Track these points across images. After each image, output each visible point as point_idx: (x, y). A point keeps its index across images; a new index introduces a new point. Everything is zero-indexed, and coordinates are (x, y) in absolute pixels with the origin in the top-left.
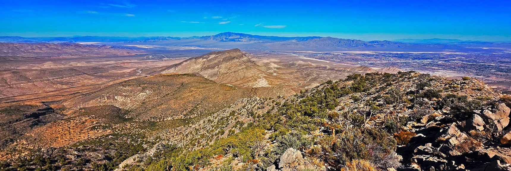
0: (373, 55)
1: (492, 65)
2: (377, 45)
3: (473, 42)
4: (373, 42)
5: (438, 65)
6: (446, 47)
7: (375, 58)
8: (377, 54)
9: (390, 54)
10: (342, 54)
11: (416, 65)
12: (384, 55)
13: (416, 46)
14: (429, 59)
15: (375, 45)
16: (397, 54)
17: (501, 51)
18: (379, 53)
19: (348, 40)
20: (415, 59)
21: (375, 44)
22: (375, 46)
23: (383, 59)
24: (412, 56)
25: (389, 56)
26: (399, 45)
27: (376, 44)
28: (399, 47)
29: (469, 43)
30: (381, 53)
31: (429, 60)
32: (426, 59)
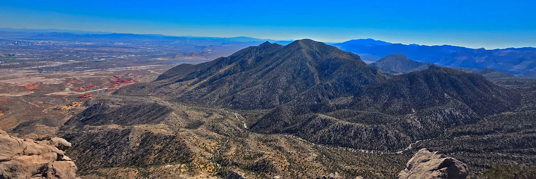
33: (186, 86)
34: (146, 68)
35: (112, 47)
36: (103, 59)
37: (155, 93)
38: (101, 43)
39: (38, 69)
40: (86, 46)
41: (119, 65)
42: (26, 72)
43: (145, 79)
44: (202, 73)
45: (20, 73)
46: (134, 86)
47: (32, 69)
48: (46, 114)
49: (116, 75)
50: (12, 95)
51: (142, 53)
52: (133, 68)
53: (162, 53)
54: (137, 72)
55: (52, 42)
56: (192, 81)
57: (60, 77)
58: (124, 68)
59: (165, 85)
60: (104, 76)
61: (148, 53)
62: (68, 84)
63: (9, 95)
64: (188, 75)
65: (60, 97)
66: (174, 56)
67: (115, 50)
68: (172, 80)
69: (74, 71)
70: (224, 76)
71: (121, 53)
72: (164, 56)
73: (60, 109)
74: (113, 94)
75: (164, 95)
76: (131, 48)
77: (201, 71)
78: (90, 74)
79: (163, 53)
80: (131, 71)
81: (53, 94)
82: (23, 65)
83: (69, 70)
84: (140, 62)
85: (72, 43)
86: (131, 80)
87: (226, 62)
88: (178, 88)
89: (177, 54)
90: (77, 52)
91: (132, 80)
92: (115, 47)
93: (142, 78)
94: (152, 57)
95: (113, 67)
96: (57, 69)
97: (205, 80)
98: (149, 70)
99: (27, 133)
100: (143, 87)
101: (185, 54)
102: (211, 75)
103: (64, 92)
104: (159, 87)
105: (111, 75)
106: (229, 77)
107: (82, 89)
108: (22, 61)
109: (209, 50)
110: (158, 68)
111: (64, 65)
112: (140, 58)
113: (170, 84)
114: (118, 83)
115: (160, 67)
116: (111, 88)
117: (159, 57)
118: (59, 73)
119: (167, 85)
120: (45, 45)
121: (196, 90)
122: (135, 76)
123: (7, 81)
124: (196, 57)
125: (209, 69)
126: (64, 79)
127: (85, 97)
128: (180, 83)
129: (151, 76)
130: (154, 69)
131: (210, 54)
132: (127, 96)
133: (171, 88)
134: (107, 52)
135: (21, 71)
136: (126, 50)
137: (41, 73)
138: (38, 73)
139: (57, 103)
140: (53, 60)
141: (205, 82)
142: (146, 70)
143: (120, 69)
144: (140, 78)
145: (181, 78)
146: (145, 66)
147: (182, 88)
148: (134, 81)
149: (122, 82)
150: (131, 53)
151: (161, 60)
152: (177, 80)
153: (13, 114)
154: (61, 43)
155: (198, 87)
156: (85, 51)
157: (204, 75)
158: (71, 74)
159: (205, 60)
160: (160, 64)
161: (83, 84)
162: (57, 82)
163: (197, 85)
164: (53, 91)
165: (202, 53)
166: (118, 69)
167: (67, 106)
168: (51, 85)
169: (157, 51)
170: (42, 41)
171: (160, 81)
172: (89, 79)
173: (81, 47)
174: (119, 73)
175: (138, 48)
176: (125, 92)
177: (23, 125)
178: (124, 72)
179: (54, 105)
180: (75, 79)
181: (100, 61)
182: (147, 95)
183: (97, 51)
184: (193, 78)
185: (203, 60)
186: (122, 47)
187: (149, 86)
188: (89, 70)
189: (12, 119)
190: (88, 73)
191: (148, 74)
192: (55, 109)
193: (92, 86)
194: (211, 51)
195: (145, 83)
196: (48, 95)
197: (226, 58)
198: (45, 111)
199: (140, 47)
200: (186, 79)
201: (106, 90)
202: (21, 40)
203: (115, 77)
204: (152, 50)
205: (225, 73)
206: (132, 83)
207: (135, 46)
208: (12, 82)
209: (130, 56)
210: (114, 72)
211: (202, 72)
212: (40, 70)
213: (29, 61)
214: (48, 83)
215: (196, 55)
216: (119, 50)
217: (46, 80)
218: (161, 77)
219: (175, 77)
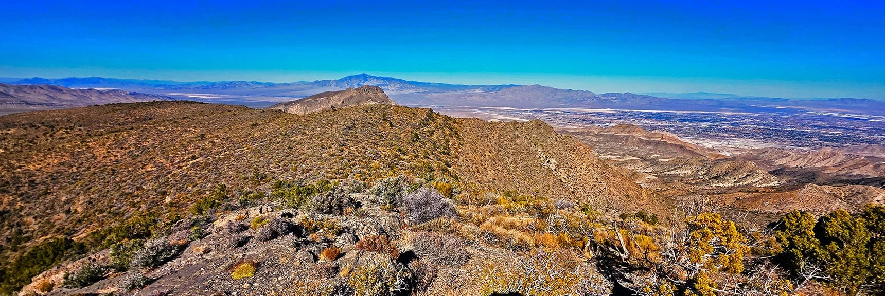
0: (614, 114)
1: (807, 132)
4: (609, 95)
5: (726, 131)
6: (721, 105)
8: (619, 113)
10: (563, 113)
11: (689, 130)
12: (632, 115)
13: (677, 103)
14: (705, 121)
15: (612, 99)
17: (804, 111)
18: (622, 112)
19: (570, 91)
20: (682, 121)
22: (613, 101)
23: (633, 121)
24: (676, 117)
26: (650, 101)
27: (615, 98)
28: (651, 103)
30: (626, 112)
31: (706, 123)
32: (701, 121)
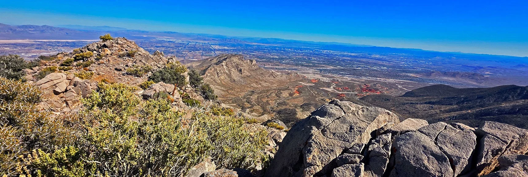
0: (33, 45)
2: (33, 31)
3: (136, 31)
4: (26, 27)
7: (36, 48)
8: (38, 43)
9: (58, 42)
12: (51, 45)
16: (68, 42)
21: (30, 29)
22: (31, 32)
23: (50, 50)
25: (58, 46)
26: (66, 32)
27: (32, 29)
28: (67, 34)
29: (133, 31)
30: (44, 42)
33: (438, 111)
34: (395, 82)
35: (369, 58)
36: (360, 68)
37: (398, 109)
38: (362, 54)
39: (320, 70)
40: (351, 56)
41: (371, 75)
42: (314, 70)
43: (390, 93)
44: (466, 100)
45: (311, 71)
46: (379, 96)
47: (317, 69)
48: (317, 101)
49: (367, 83)
50: (305, 84)
51: (393, 67)
52: (383, 80)
53: (415, 69)
54: (385, 84)
55: (331, 51)
56: (448, 108)
57: (330, 77)
58: (375, 78)
59: (411, 103)
60: (357, 83)
61: (400, 67)
62: (333, 84)
63: (304, 84)
64: (444, 98)
65: (327, 91)
66: (430, 74)
67: (371, 61)
68: (421, 101)
69: (338, 75)
70: (509, 113)
71: (375, 64)
72: (417, 73)
73: (325, 100)
74: (360, 99)
75: (407, 114)
76: (386, 61)
77: (465, 98)
78: (348, 78)
79: (417, 69)
80: (379, 82)
81: (324, 88)
82: (314, 66)
83: (336, 73)
84: (390, 75)
85: (343, 53)
86: (377, 90)
87: (519, 95)
88: (426, 110)
89: (433, 72)
90: (343, 61)
91: (379, 90)
92: (372, 59)
93: (388, 91)
94: (404, 71)
95: (365, 76)
96: (330, 71)
97: (469, 111)
98: (397, 85)
99: (306, 111)
100: (388, 100)
101: (445, 74)
102: (482, 106)
103: (330, 89)
104: (404, 104)
105: (362, 82)
106: (519, 117)
107: (340, 89)
108: (314, 63)
109: (486, 73)
110: (407, 83)
111: (334, 69)
112: (391, 71)
113: (417, 104)
114: (366, 91)
115: (409, 84)
116: (360, 93)
117: (411, 73)
118: (330, 75)
119: (414, 104)
120: (327, 53)
121: (450, 119)
122: (382, 88)
123: (305, 75)
124: (461, 79)
125: (481, 97)
126: (331, 79)
127: (341, 96)
128: (430, 105)
129: (398, 91)
130: (402, 84)
131: (487, 78)
132: (371, 104)
133: (417, 108)
134: (364, 63)
135: (312, 70)
136: (380, 62)
137: (321, 72)
138: (319, 72)
139: (324, 95)
140: (328, 64)
141: (468, 113)
142: (394, 84)
143: (371, 79)
144: (386, 90)
145: (432, 100)
146: (394, 80)
147: (431, 112)
148: (380, 92)
149: (370, 90)
150: (384, 66)
151: (413, 76)
152: (428, 101)
153: (303, 96)
154: (336, 53)
155: (456, 117)
156: (349, 60)
157: (470, 104)
158: (337, 77)
159: (473, 85)
160: (410, 80)
161: (342, 85)
162: (327, 80)
163: (453, 114)
164: (324, 87)
165: (473, 75)
166: (369, 78)
167: (329, 99)
168: (324, 82)
169: (411, 66)
170: (326, 51)
171: (407, 98)
172: (347, 82)
173: (347, 57)
174: (370, 82)
175: (392, 61)
176: (370, 99)
177: (305, 104)
178: (373, 81)
179: (322, 97)
180: (338, 81)
181: (357, 69)
182: (390, 109)
183: (357, 61)
184: (451, 104)
185: (472, 84)
186: (377, 60)
187: (394, 100)
188: (348, 76)
189: (301, 99)
190: (347, 78)
191: (395, 88)
192: (322, 100)
193: (347, 89)
194: (490, 74)
195: (391, 96)
196: (321, 88)
197: (522, 87)
198: (317, 99)
199: (394, 60)
200: (439, 103)
201: (356, 95)
202: (316, 50)
203: (365, 85)
204: (406, 64)
205: (512, 109)
206: (378, 93)
207: (389, 59)
208: (306, 76)
209: (382, 68)
210: (366, 81)
211: (468, 99)
212: (321, 70)
213: (317, 63)
214: (323, 81)
215: (462, 76)
216: (374, 61)
217: (322, 78)
218: (408, 94)
219: (425, 97)
